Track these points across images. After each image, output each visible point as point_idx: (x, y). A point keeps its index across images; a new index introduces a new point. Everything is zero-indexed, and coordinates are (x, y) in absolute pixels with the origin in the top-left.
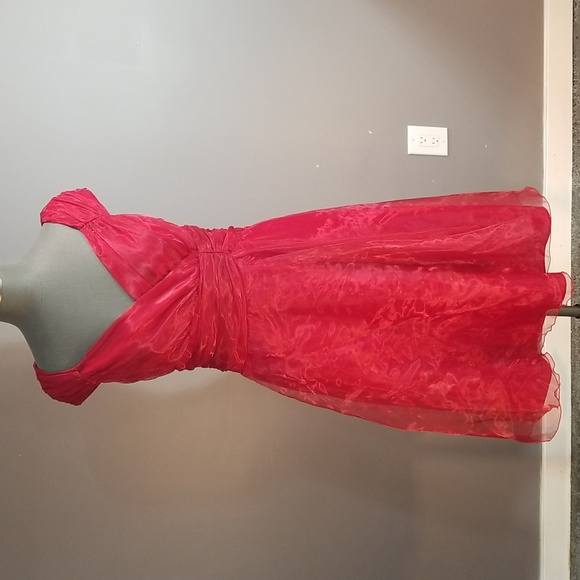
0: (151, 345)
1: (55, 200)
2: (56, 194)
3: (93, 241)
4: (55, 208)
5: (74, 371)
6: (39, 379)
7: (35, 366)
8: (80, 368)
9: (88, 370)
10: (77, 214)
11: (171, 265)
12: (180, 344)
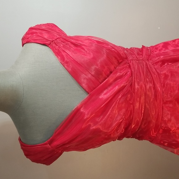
0: (100, 127)
1: (31, 29)
2: (33, 25)
3: (58, 53)
4: (32, 33)
5: (46, 144)
6: (22, 148)
7: (20, 140)
8: (51, 142)
9: (55, 143)
10: (46, 36)
11: (112, 67)
12: (119, 125)
